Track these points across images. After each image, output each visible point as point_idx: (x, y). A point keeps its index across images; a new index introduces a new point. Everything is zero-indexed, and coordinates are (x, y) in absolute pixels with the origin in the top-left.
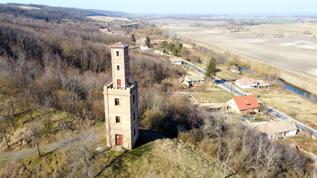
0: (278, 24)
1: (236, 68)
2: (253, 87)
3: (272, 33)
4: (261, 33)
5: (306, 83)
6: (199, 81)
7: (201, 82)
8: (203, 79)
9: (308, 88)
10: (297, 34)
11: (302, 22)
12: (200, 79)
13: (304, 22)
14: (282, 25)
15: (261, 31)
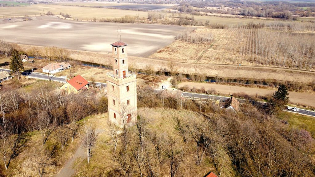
0: (13, 6)
1: (26, 57)
2: (61, 70)
3: (18, 17)
4: (5, 17)
5: (91, 57)
6: (5, 79)
7: (8, 79)
8: (9, 75)
9: (94, 61)
10: (41, 16)
11: (35, 4)
12: (5, 76)
13: (37, 3)
14: (17, 7)
15: (5, 15)
